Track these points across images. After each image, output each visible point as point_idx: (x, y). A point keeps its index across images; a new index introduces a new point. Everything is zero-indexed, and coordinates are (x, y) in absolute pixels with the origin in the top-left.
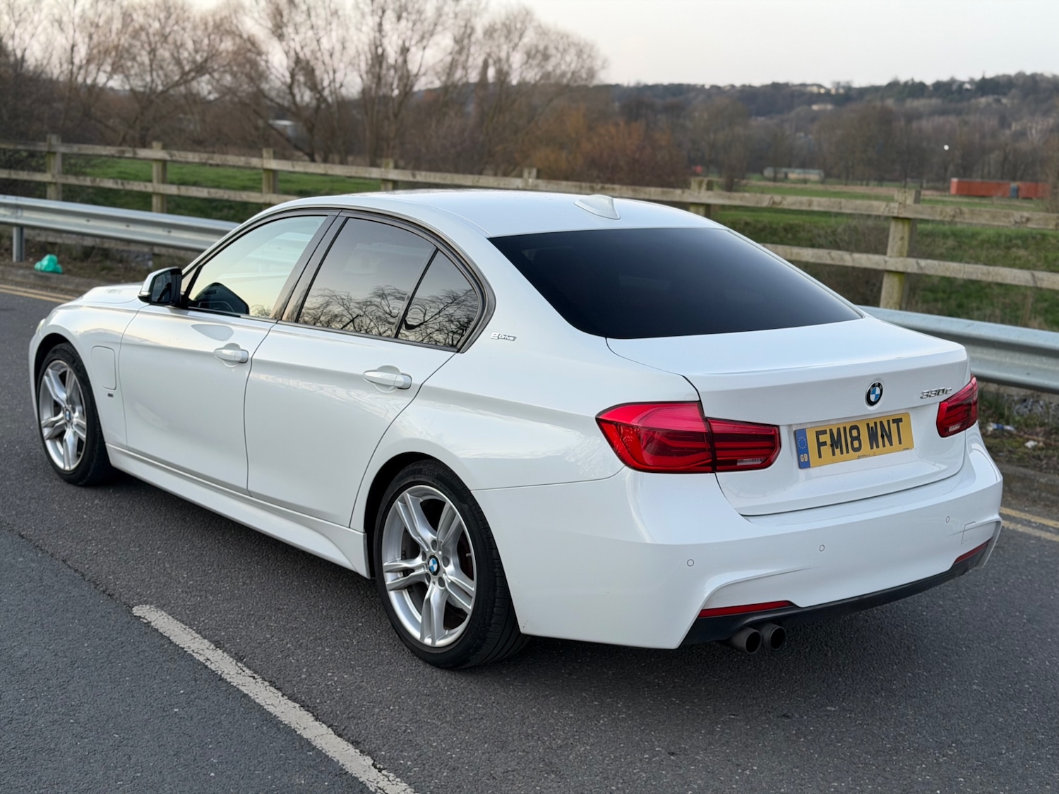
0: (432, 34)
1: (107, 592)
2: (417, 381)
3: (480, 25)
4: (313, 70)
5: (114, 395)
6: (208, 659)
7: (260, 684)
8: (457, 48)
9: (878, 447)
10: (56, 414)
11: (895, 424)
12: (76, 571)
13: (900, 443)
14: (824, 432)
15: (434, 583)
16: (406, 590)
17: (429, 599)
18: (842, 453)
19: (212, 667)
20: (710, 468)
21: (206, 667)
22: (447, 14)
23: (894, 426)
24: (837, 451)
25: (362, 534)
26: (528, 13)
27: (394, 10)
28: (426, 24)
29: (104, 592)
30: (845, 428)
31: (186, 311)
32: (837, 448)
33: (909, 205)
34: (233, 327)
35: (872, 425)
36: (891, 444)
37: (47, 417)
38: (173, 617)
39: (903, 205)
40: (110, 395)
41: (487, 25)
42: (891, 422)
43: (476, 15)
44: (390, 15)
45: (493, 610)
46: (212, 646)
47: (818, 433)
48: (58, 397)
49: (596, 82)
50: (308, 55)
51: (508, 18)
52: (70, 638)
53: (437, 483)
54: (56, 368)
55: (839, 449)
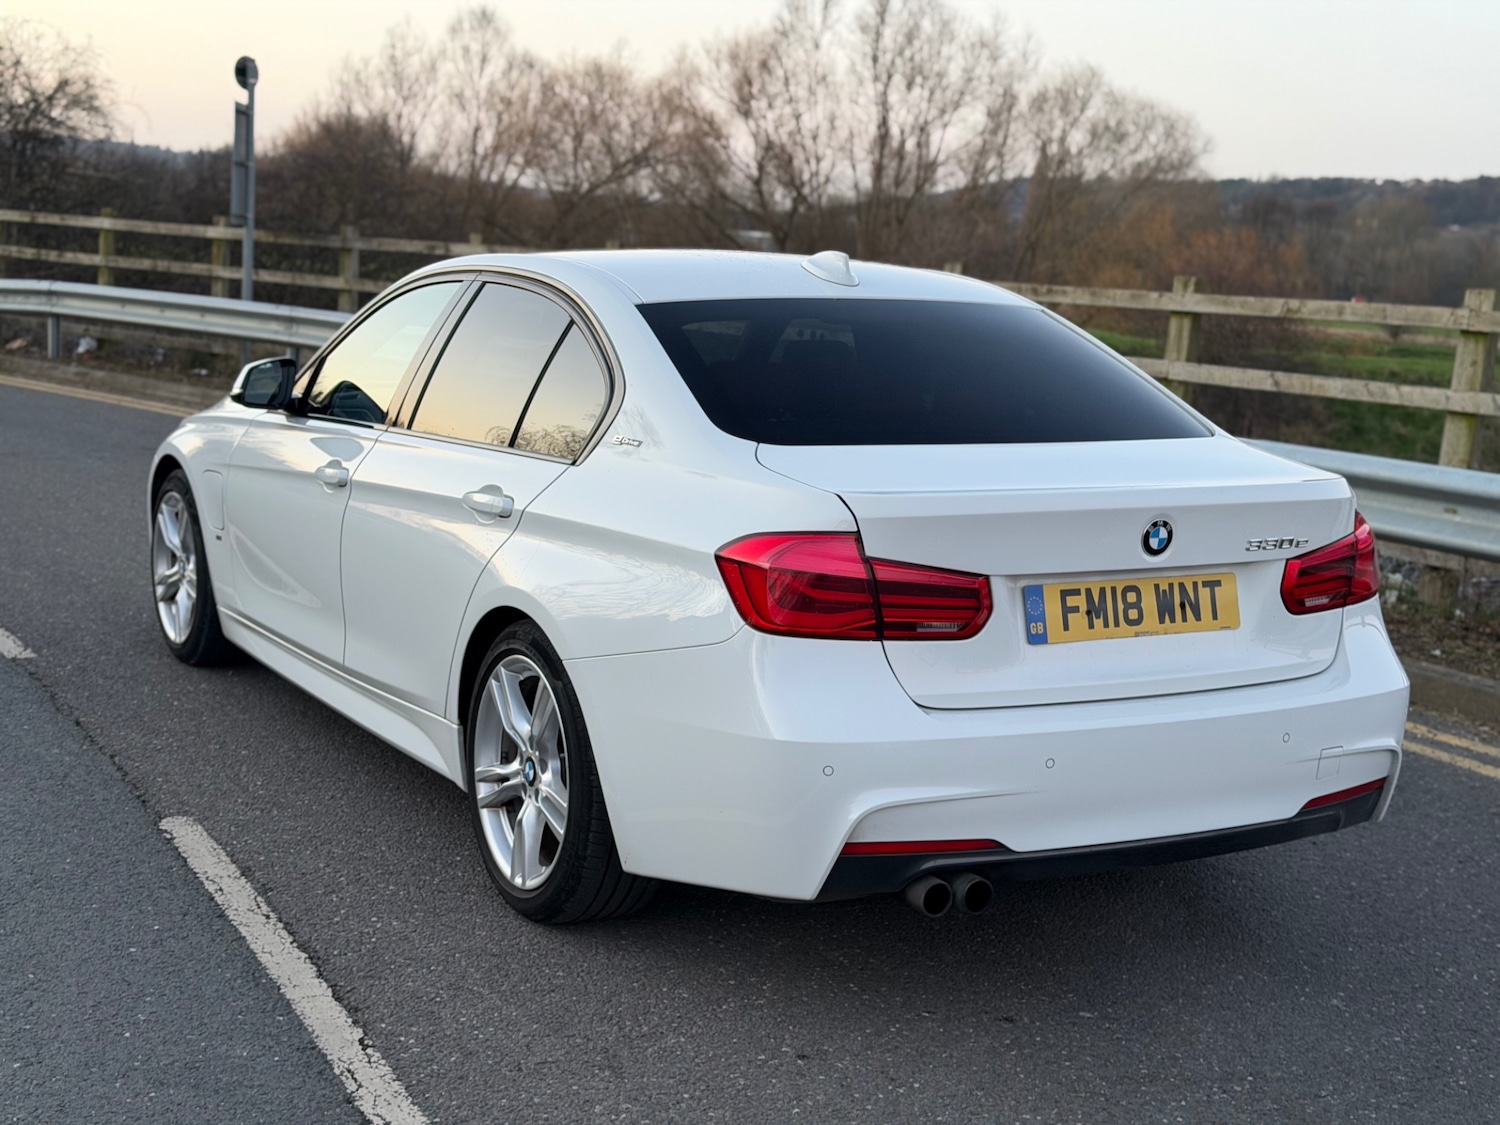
0: (957, 105)
1: (143, 798)
2: (518, 506)
3: (1025, 92)
4: (790, 160)
5: (223, 538)
6: (221, 890)
7: (271, 926)
8: (991, 125)
9: (1173, 620)
10: (173, 566)
11: (1208, 590)
12: (120, 769)
13: (1215, 617)
14: (1077, 592)
15: (530, 797)
16: (504, 808)
17: (521, 821)
18: (1106, 625)
19: (219, 899)
20: (873, 633)
21: (212, 899)
22: (979, 78)
23: (1204, 594)
24: (1098, 623)
25: (456, 727)
26: (1094, 74)
27: (904, 75)
28: (949, 93)
29: (139, 797)
30: (1114, 590)
31: (304, 419)
32: (1098, 617)
33: (1485, 313)
34: (363, 442)
35: (1164, 586)
36: (1198, 617)
37: (163, 570)
38: (209, 834)
39: (1476, 312)
40: (219, 538)
41: (1035, 93)
42: (1200, 585)
43: (1021, 78)
44: (898, 81)
45: (588, 836)
46: (238, 874)
47: (1065, 594)
48: (171, 542)
49: (1191, 174)
50: (785, 138)
51: (1065, 82)
52: (52, 851)
53: (531, 652)
54: (172, 502)
55: (1101, 620)
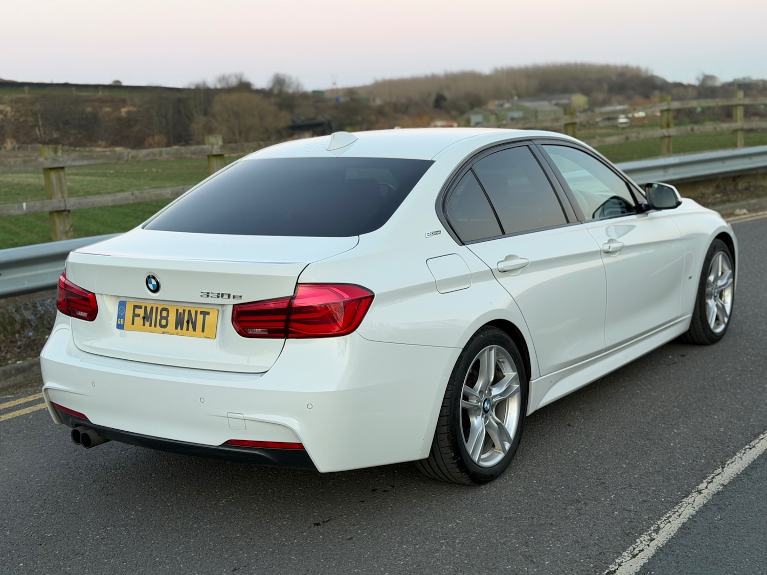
9: (182, 329)
11: (202, 316)
13: (203, 331)
14: (140, 307)
18: (150, 326)
23: (200, 317)
24: (147, 324)
30: (157, 308)
32: (148, 321)
35: (181, 311)
36: (194, 330)
42: (199, 313)
47: (135, 307)
55: (149, 323)
